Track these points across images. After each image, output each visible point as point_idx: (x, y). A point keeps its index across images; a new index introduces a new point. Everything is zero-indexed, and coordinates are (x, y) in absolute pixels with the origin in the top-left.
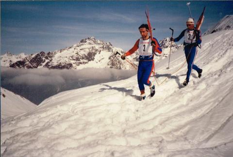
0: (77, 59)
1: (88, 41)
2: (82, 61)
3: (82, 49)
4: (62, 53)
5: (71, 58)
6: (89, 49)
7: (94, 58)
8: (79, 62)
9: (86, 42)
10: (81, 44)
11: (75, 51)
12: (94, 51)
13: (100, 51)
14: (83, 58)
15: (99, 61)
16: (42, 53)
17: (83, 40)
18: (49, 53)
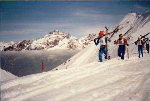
0: (48, 44)
1: (54, 33)
2: (50, 45)
3: (51, 38)
4: (38, 40)
5: (43, 44)
6: (55, 38)
7: (58, 44)
8: (49, 46)
9: (53, 33)
10: (50, 34)
11: (46, 39)
12: (58, 39)
13: (62, 39)
14: (51, 44)
15: (62, 45)
16: (25, 41)
17: (51, 32)
18: (29, 41)
